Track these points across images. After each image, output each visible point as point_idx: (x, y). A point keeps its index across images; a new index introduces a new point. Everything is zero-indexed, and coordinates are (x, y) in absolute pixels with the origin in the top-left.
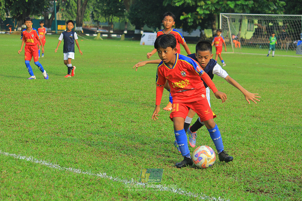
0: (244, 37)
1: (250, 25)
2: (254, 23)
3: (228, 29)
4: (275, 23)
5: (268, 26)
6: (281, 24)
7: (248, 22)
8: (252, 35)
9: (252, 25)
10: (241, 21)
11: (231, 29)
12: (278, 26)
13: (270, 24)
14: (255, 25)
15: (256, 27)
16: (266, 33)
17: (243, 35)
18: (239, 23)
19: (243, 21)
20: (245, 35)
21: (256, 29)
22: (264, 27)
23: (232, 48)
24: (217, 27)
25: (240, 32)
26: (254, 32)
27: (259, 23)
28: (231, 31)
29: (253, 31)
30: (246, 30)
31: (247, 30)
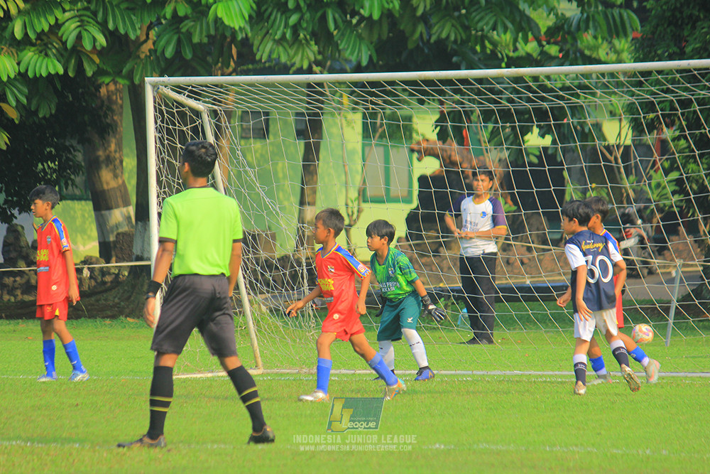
2: (415, 137)
4: (563, 135)
6: (616, 132)
7: (368, 131)
8: (403, 230)
12: (593, 155)
13: (535, 140)
14: (423, 153)
15: (431, 166)
16: (506, 205)
18: (301, 145)
23: (245, 333)
26: (414, 203)
29: (408, 200)
30: (354, 194)
31: (364, 197)
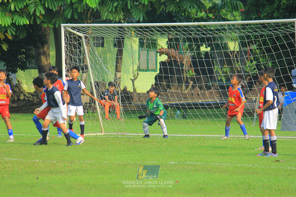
0: (130, 89)
1: (145, 52)
2: (159, 47)
3: (87, 67)
5: (199, 54)
6: (233, 46)
7: (141, 44)
8: (153, 82)
9: (152, 53)
10: (119, 44)
11: (94, 69)
12: (227, 55)
13: (204, 49)
14: (161, 53)
15: (164, 58)
16: (192, 73)
17: (126, 83)
18: (116, 50)
19: (127, 42)
20: (133, 81)
21: (163, 63)
22: (187, 57)
23: (98, 120)
24: (52, 61)
25: (119, 74)
26: (158, 72)
27: (170, 46)
28: (93, 73)
29: (155, 70)
31: (139, 69)
